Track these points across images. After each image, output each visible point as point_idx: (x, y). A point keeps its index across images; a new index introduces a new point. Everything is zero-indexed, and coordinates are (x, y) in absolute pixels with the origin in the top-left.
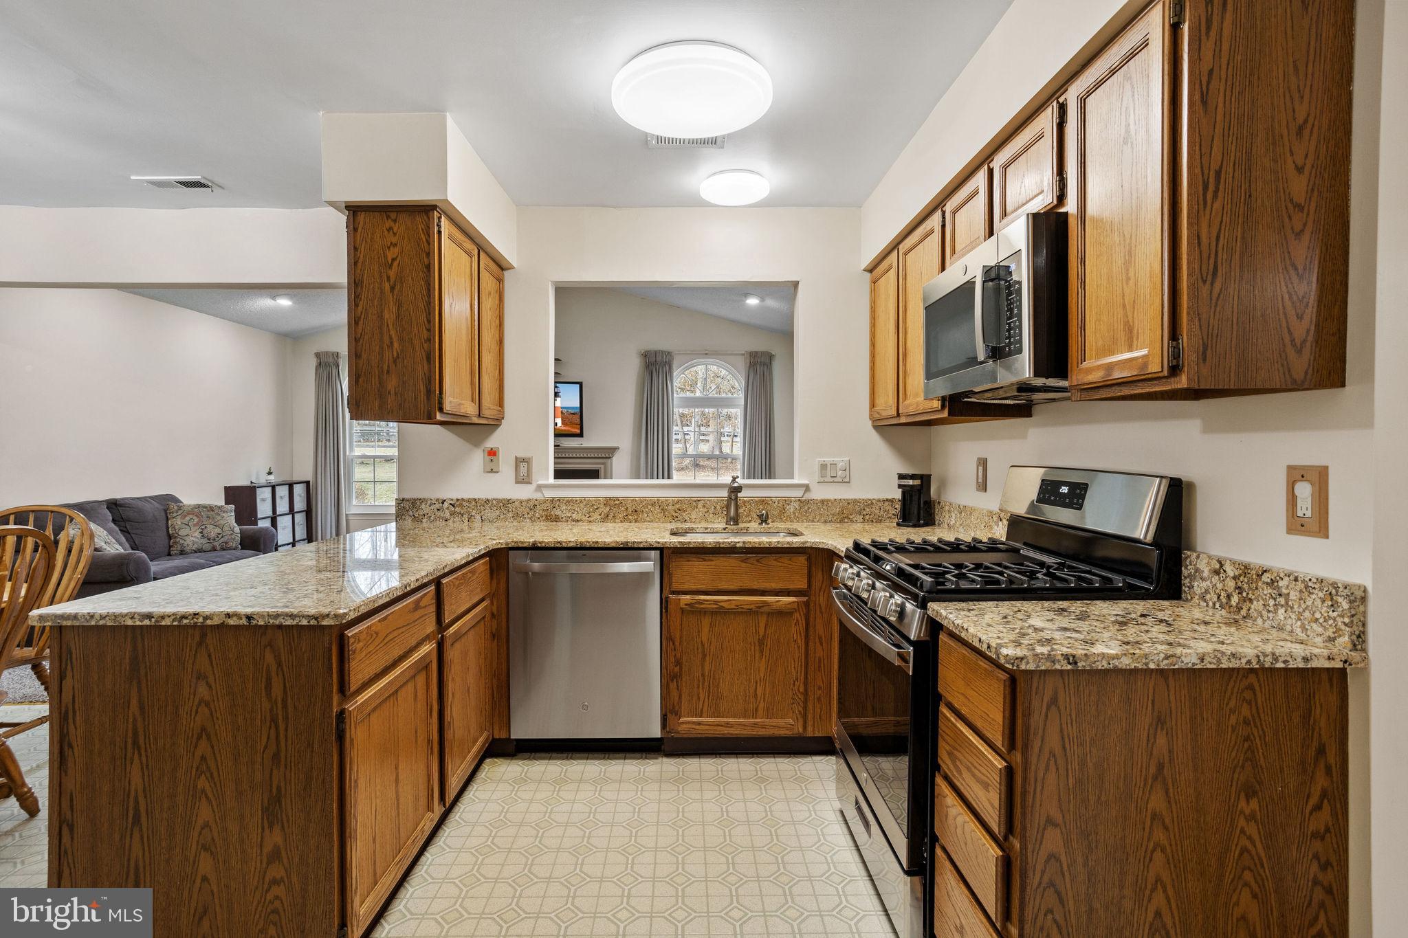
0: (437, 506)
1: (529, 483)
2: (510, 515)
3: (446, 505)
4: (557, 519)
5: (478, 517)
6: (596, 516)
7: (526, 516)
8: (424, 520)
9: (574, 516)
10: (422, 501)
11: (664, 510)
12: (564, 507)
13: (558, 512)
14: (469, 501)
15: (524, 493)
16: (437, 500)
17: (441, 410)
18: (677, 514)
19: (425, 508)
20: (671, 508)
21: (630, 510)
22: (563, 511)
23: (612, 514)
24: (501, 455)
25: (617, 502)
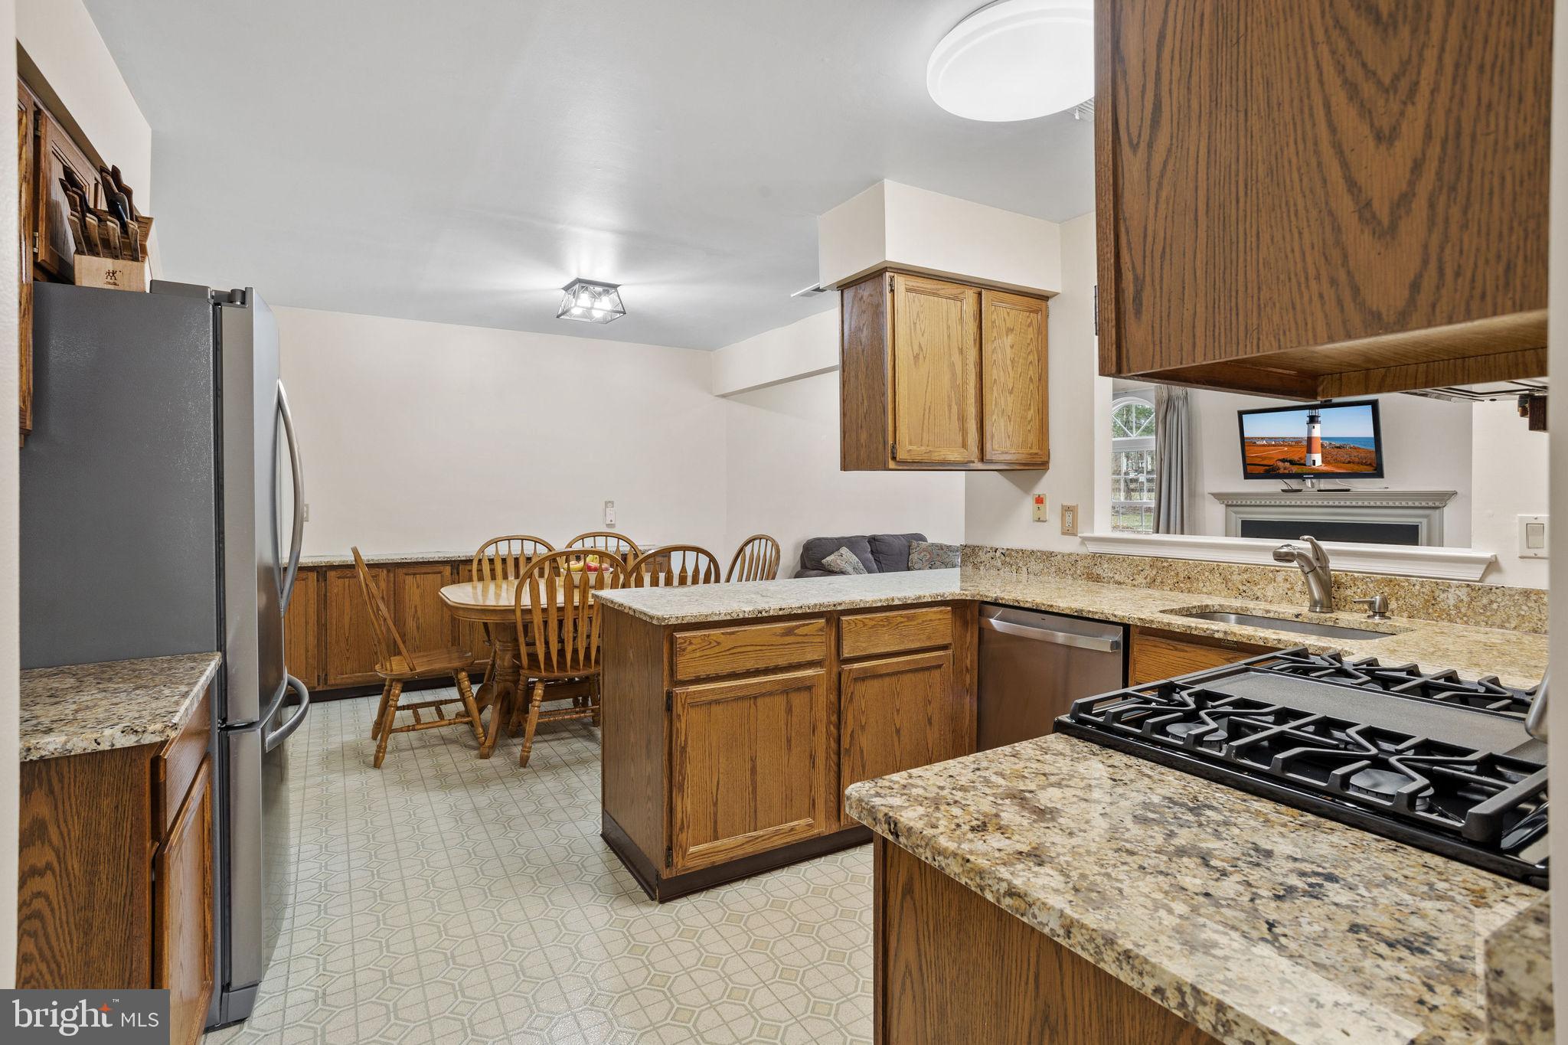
0: (991, 554)
1: (1075, 535)
2: (1053, 569)
3: (998, 554)
4: (1098, 579)
5: (1025, 569)
6: (1140, 579)
7: (1067, 572)
8: (982, 568)
9: (1117, 577)
10: (980, 548)
11: (1226, 580)
12: (1106, 566)
13: (1100, 571)
14: (1017, 552)
15: (1069, 546)
16: (991, 548)
17: (894, 458)
18: (1245, 588)
19: (983, 557)
20: (1234, 577)
21: (1182, 575)
22: (1105, 570)
23: (1159, 580)
24: (1047, 502)
25: (1165, 564)
